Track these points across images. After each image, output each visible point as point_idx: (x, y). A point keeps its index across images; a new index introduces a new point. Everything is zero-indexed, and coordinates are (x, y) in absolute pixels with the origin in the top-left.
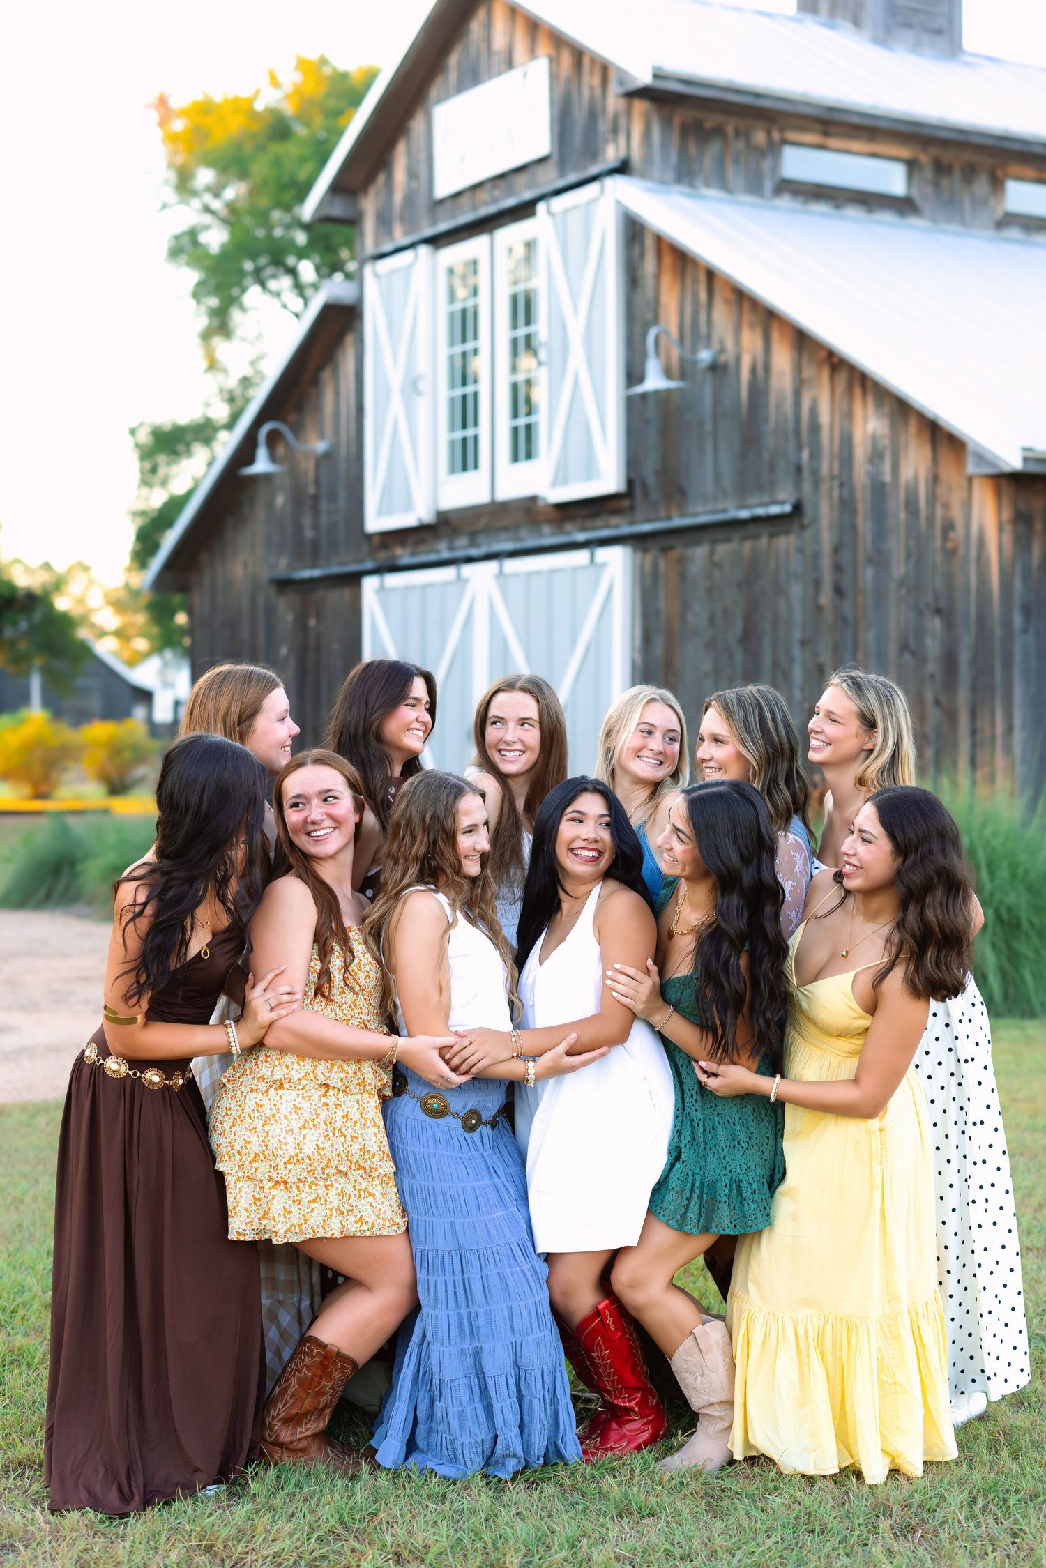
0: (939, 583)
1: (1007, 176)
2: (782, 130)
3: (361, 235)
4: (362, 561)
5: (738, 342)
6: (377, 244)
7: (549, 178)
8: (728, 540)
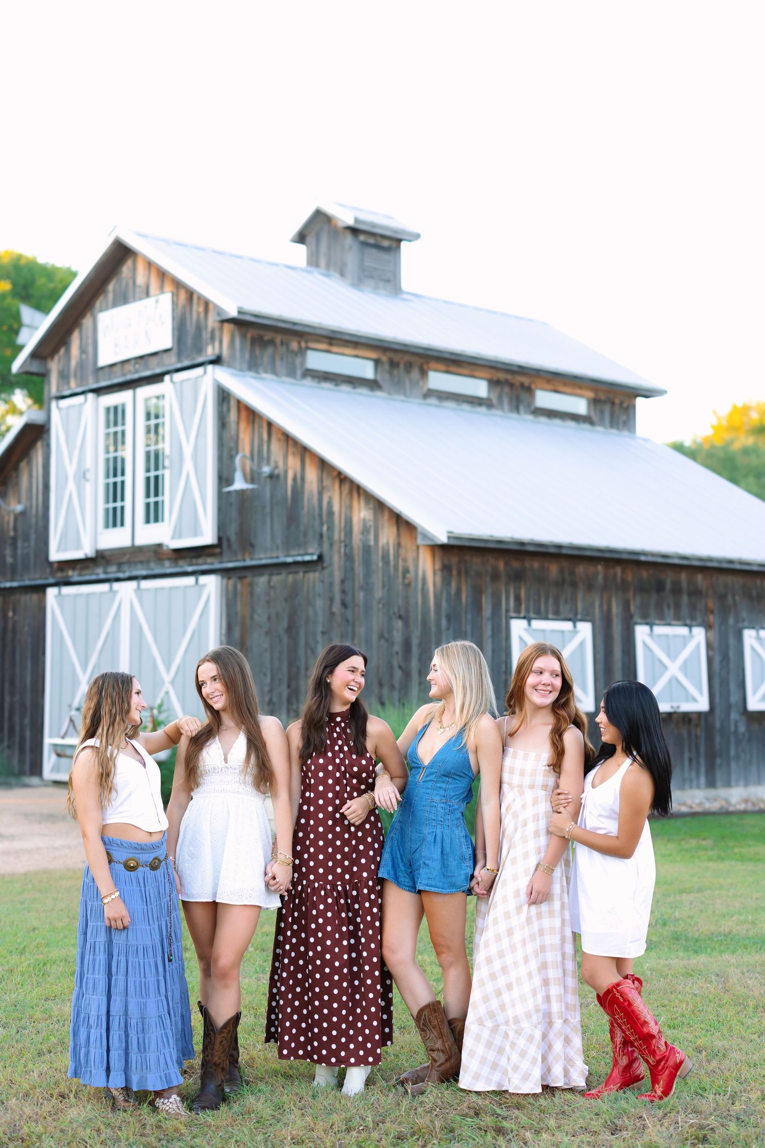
0: (401, 601)
1: (429, 369)
2: (306, 342)
3: (49, 383)
4: (47, 578)
5: (286, 463)
6: (58, 390)
7: (172, 362)
8: (279, 574)
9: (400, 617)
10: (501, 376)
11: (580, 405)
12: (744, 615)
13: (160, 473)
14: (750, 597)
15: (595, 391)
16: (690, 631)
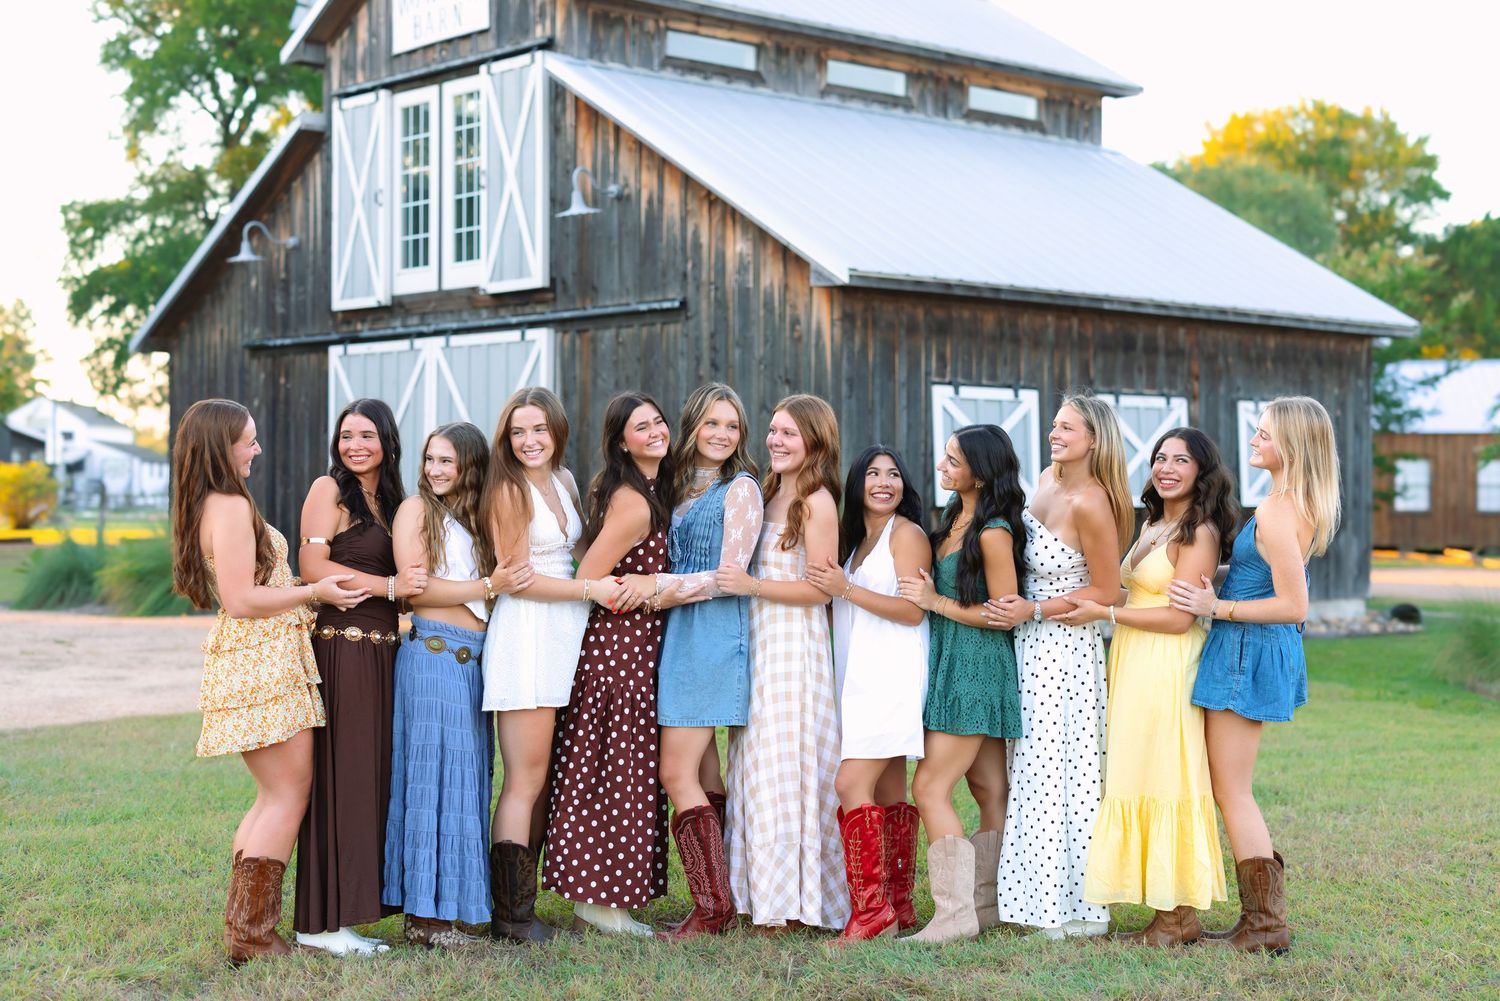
1: (829, 57)
2: (666, 20)
3: (329, 76)
4: (328, 334)
5: (638, 180)
6: (340, 85)
7: (489, 47)
8: (629, 326)
9: (788, 382)
11: (1027, 107)
12: (1239, 382)
13: (474, 194)
14: (1248, 359)
15: (1048, 88)
16: (1168, 403)
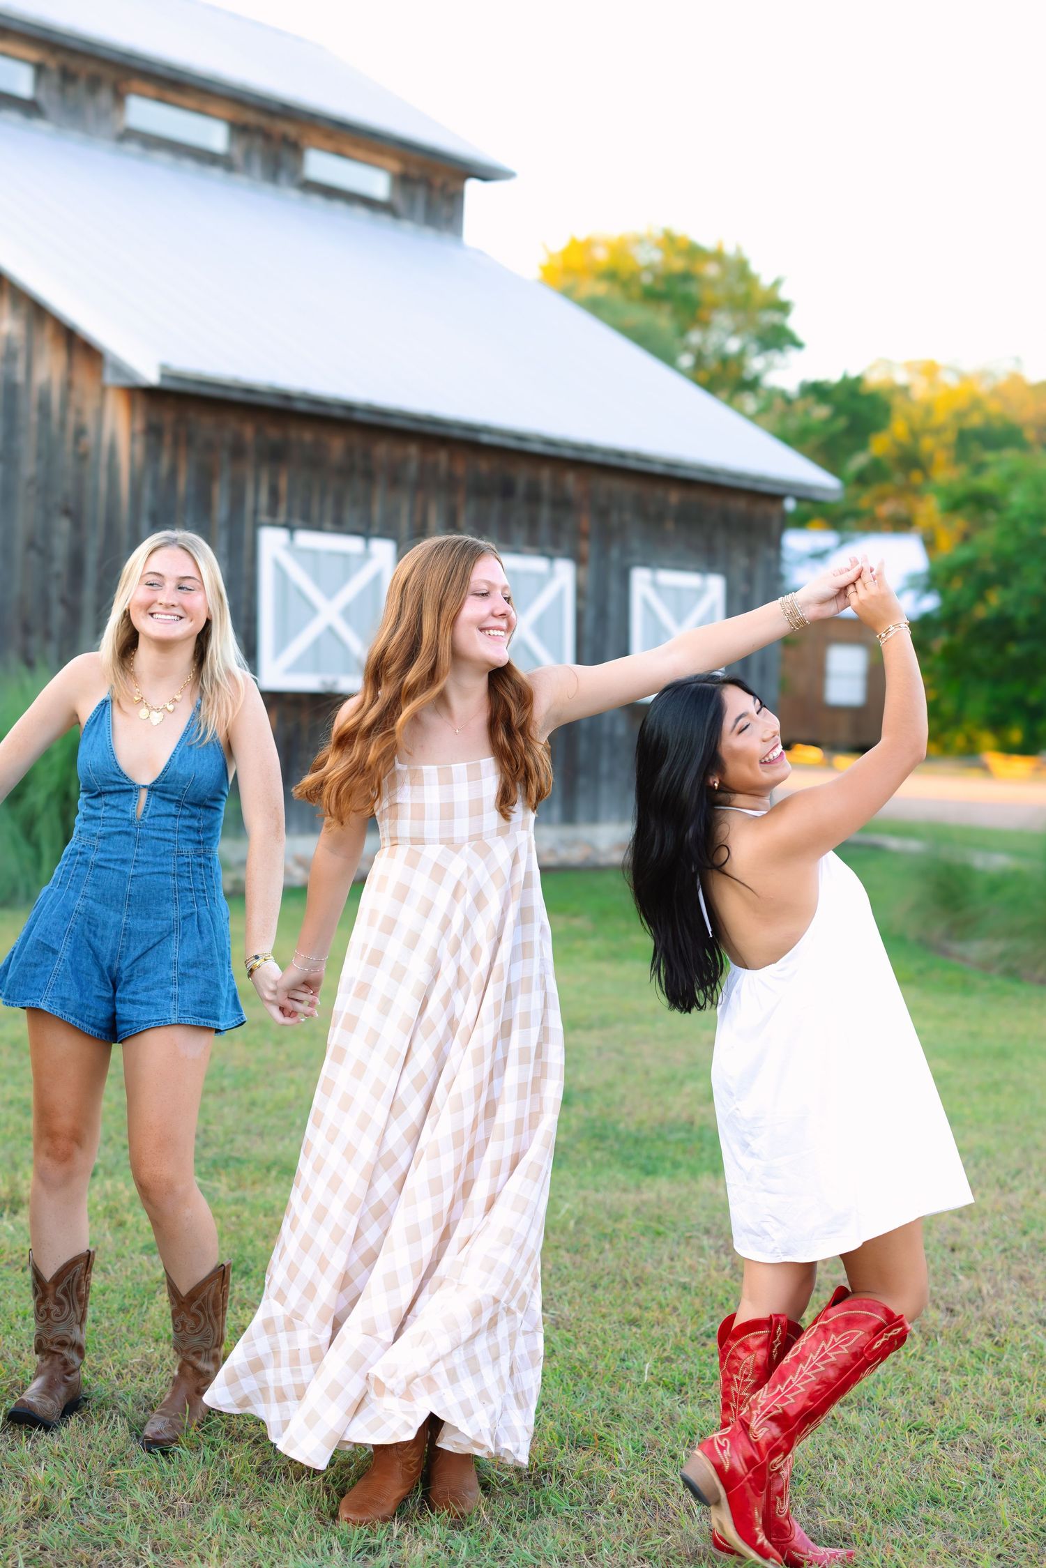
0: (68, 484)
1: (130, 91)
9: (67, 512)
10: (251, 118)
11: (376, 183)
12: (635, 544)
14: (645, 516)
15: (404, 160)
16: (551, 565)
